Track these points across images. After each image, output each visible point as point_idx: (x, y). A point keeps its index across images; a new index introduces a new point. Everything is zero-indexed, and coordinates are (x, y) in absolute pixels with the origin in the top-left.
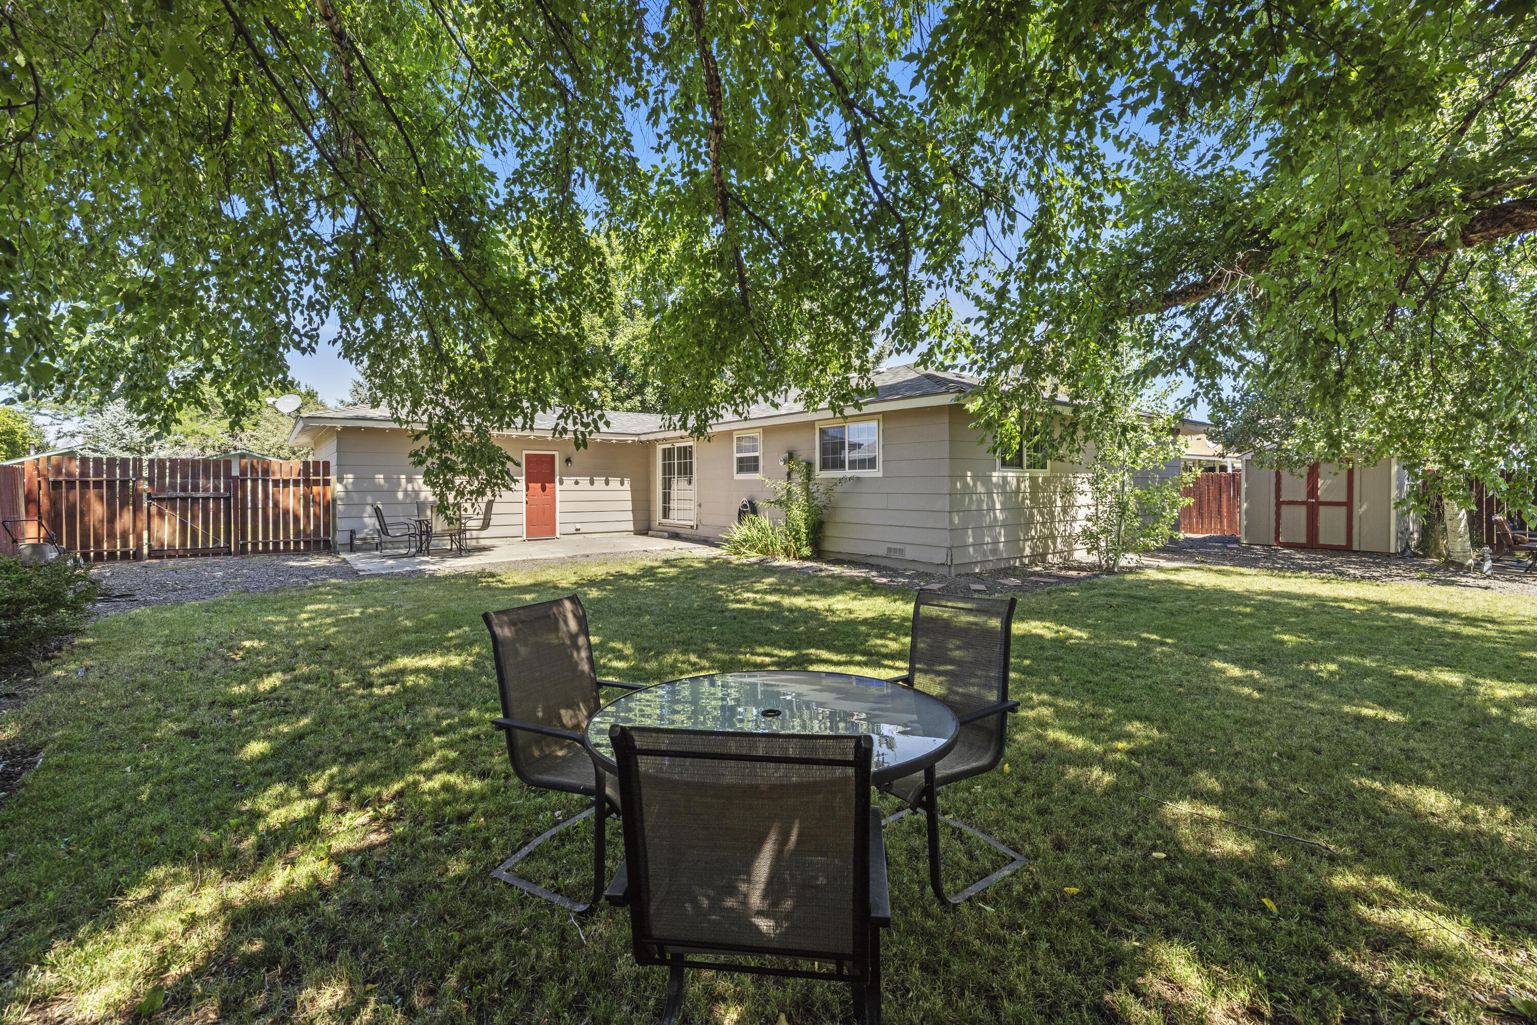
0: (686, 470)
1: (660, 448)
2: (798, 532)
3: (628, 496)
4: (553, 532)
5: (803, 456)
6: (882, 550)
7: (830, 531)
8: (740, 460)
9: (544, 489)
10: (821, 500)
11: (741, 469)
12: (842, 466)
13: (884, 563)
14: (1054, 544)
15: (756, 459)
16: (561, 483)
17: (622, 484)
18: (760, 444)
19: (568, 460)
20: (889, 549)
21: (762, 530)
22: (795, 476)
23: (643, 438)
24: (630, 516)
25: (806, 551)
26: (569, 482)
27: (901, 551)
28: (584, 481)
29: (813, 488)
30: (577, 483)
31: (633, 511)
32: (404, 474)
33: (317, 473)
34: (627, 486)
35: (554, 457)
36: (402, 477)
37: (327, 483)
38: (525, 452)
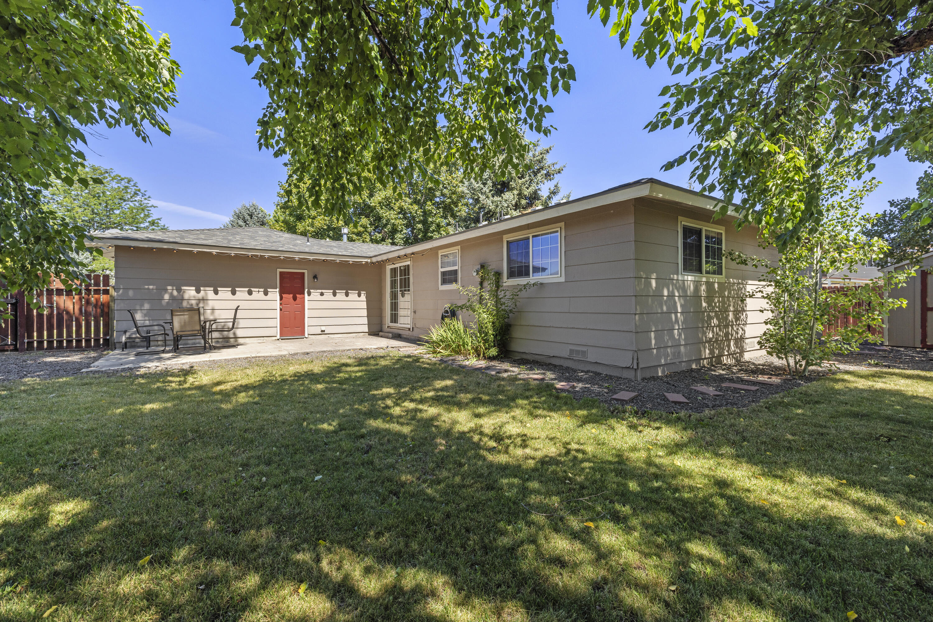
0: (405, 284)
1: (389, 267)
2: (486, 334)
3: (364, 305)
4: (303, 333)
5: (493, 266)
6: (565, 353)
7: (517, 333)
8: (444, 273)
9: (295, 299)
10: (508, 304)
11: (444, 282)
12: (527, 274)
13: (566, 364)
14: (729, 346)
15: (455, 272)
16: (309, 294)
17: (359, 295)
18: (458, 260)
19: (315, 277)
20: (572, 351)
21: (456, 332)
22: (486, 284)
23: (374, 260)
24: (365, 321)
25: (493, 352)
26: (315, 294)
27: (584, 353)
28: (328, 294)
29: (501, 294)
30: (322, 294)
31: (368, 316)
32: (172, 286)
33: (97, 284)
34: (363, 297)
35: (303, 274)
36: (169, 288)
37: (106, 292)
38: (279, 270)
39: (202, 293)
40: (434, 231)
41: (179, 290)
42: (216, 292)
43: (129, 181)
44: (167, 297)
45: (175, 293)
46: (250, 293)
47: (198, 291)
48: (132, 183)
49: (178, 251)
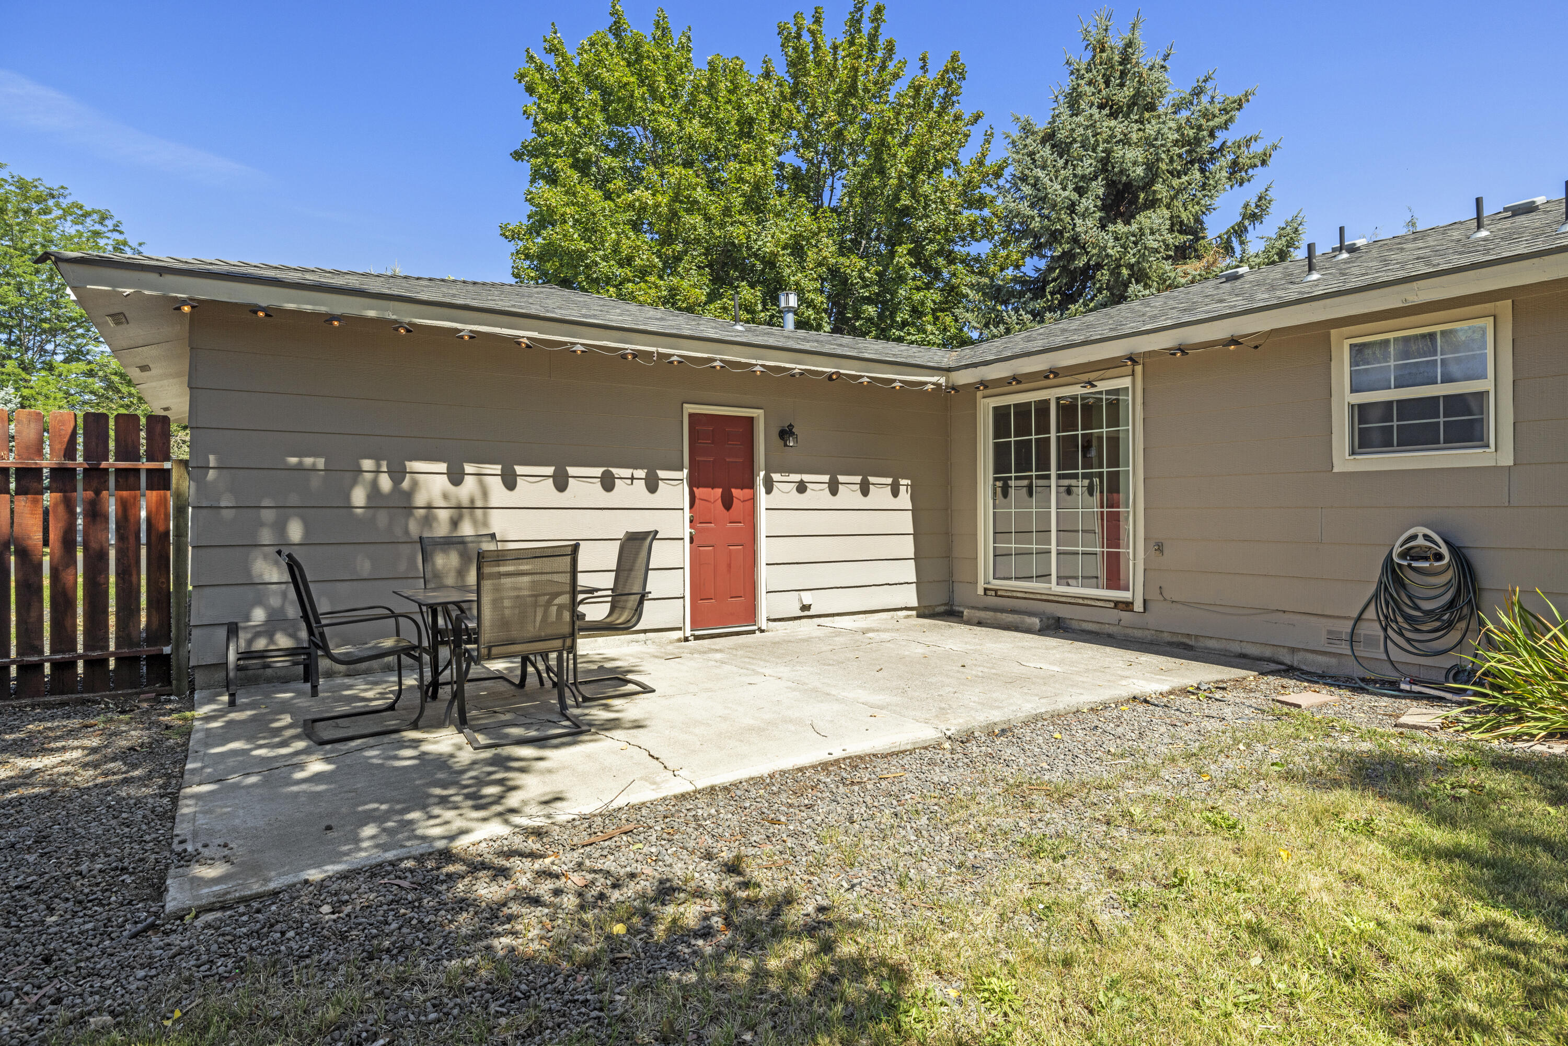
1: (989, 405)
3: (905, 522)
4: (750, 614)
9: (728, 503)
16: (769, 488)
17: (895, 492)
19: (785, 433)
24: (909, 572)
26: (785, 484)
28: (817, 487)
30: (801, 489)
31: (918, 558)
32: (378, 459)
33: (127, 451)
34: (904, 498)
35: (751, 420)
36: (367, 464)
37: (160, 480)
38: (689, 409)
39: (470, 485)
40: (904, 324)
41: (398, 474)
42: (510, 482)
43: (103, 219)
44: (359, 497)
45: (385, 483)
46: (608, 483)
47: (456, 478)
48: (110, 223)
49: (411, 329)
